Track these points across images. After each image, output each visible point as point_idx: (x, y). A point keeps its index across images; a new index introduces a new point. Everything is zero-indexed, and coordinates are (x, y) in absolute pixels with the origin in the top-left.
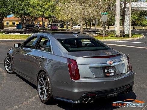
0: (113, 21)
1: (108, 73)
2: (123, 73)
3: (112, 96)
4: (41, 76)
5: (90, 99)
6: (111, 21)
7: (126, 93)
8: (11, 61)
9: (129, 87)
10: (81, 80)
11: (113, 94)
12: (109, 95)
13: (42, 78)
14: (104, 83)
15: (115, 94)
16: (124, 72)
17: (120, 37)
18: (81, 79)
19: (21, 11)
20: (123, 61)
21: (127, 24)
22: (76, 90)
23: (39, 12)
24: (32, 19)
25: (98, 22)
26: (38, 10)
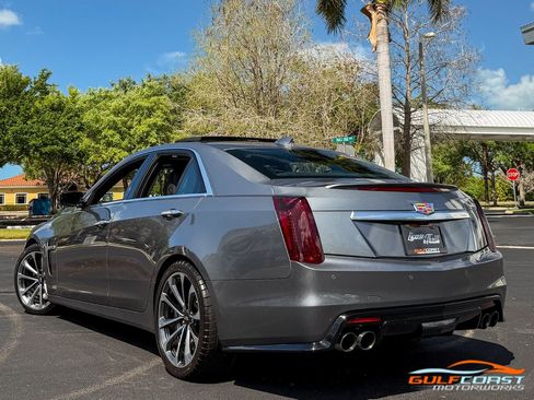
1: (419, 245)
4: (170, 280)
5: (361, 336)
8: (39, 268)
10: (330, 265)
13: (174, 288)
14: (411, 277)
18: (327, 260)
19: (53, 144)
23: (114, 149)
24: (86, 182)
26: (109, 144)
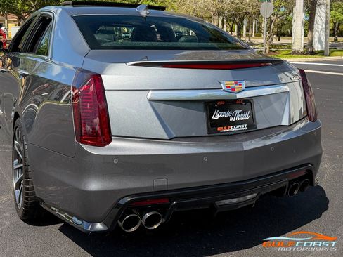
0: (290, 22)
1: (226, 122)
2: (283, 124)
3: (237, 204)
6: (285, 23)
7: (292, 193)
9: (304, 173)
10: (115, 149)
11: (242, 199)
12: (227, 202)
14: (206, 159)
15: (249, 197)
16: (285, 122)
17: (303, 53)
18: (114, 143)
20: (285, 84)
21: (320, 27)
22: (94, 185)
25: (259, 28)
